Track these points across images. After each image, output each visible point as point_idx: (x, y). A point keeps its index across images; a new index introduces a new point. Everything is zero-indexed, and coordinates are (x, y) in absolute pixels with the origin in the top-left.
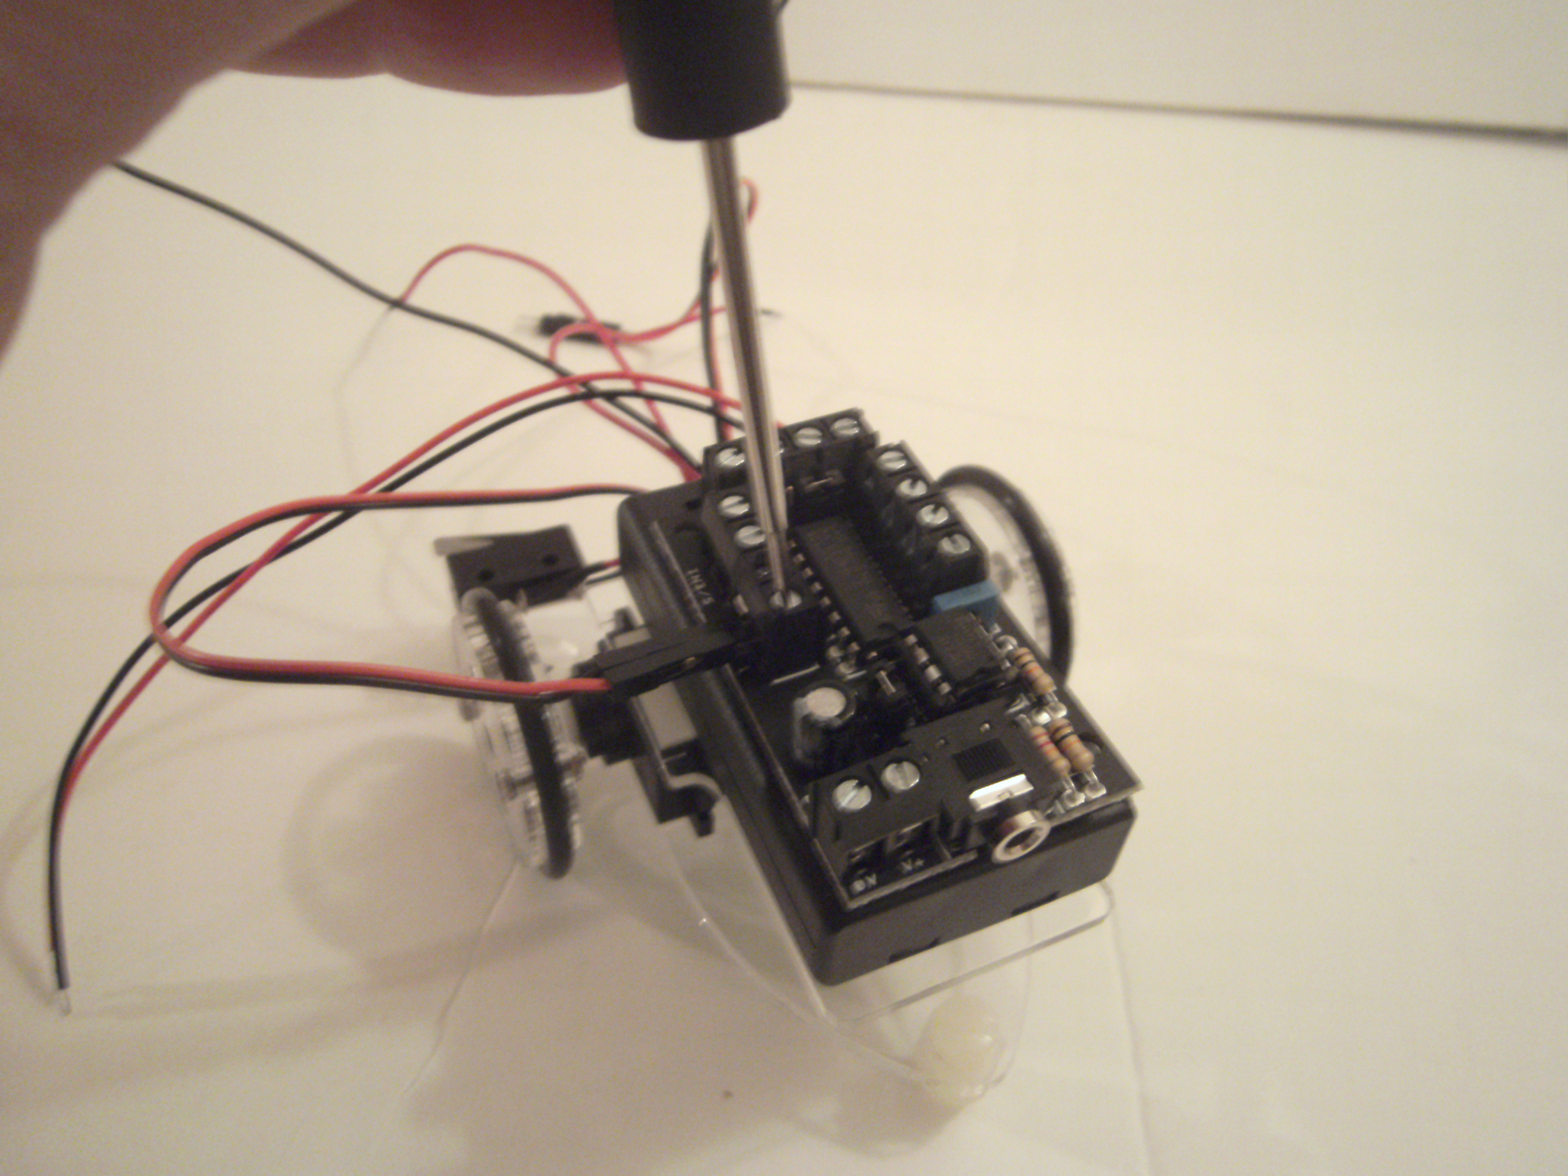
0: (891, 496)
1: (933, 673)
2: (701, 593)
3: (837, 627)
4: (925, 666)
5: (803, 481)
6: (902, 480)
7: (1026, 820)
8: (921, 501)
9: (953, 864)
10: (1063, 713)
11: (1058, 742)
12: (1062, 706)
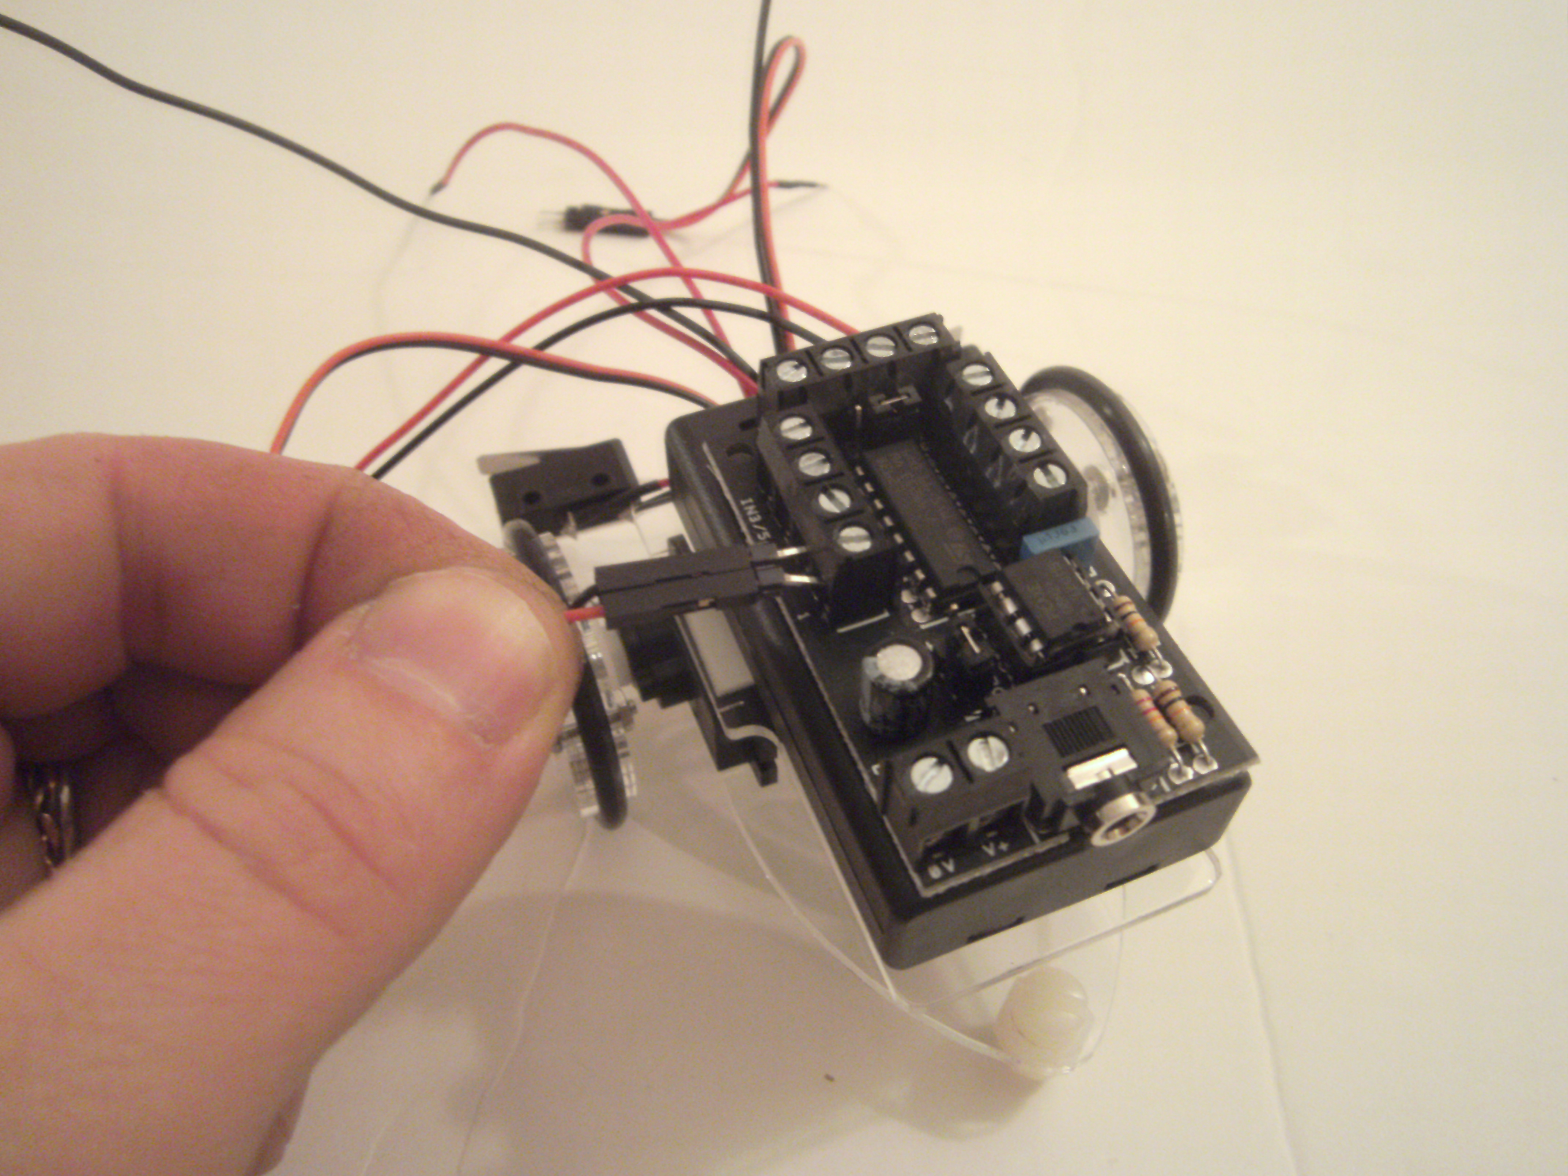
0: (975, 418)
1: (1023, 627)
2: (756, 527)
3: (910, 569)
4: (1012, 620)
5: (873, 399)
6: (987, 399)
7: (1129, 803)
8: (1010, 425)
9: (1041, 847)
10: (1169, 672)
11: (1163, 706)
12: (1167, 664)
